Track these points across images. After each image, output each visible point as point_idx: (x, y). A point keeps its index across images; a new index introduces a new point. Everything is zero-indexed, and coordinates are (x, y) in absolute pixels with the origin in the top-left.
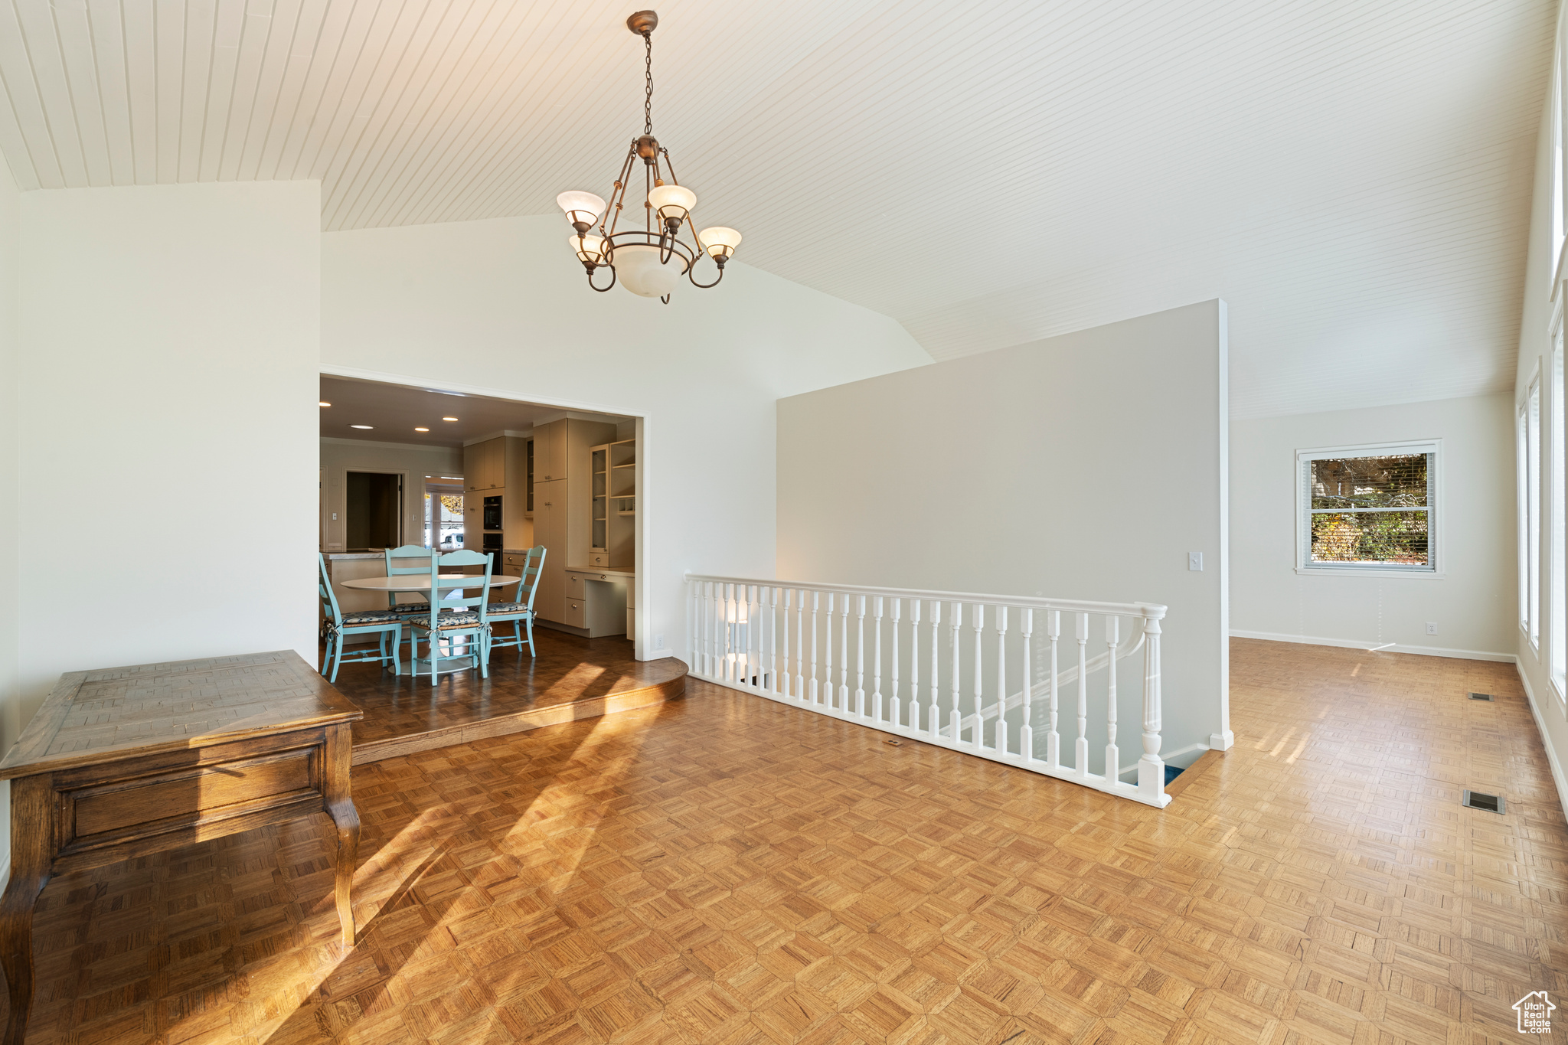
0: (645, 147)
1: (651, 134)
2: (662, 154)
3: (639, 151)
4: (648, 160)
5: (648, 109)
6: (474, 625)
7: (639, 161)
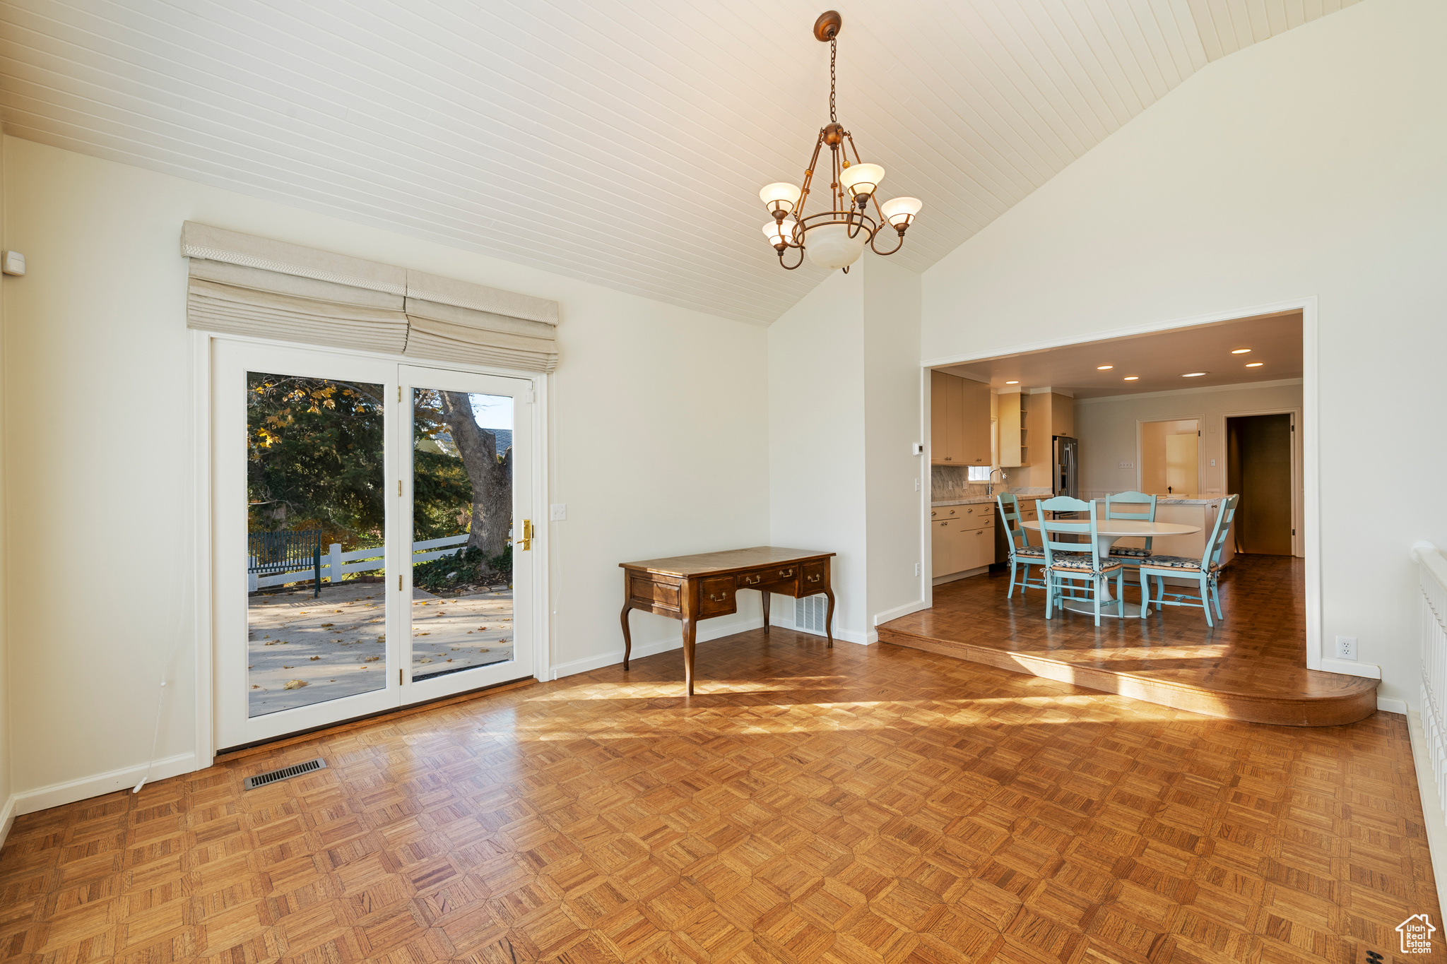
0: (833, 136)
1: (837, 122)
2: (845, 139)
3: (825, 139)
4: (834, 145)
5: (833, 99)
6: (1086, 571)
7: (825, 148)
